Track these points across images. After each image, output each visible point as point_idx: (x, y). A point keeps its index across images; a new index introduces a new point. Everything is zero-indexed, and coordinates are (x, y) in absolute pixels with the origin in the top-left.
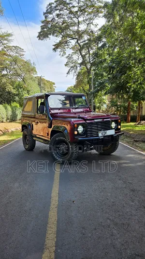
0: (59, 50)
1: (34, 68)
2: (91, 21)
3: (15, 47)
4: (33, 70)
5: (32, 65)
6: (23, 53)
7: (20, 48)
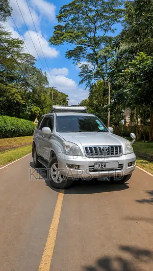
0: (73, 58)
3: (25, 55)
4: (45, 80)
5: (44, 74)
6: (35, 61)
7: (31, 56)
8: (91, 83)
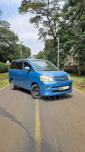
0: (34, 23)
1: (17, 37)
2: (57, 3)
3: (4, 22)
4: (16, 38)
5: (16, 34)
6: (10, 26)
7: (7, 22)
8: (46, 39)
